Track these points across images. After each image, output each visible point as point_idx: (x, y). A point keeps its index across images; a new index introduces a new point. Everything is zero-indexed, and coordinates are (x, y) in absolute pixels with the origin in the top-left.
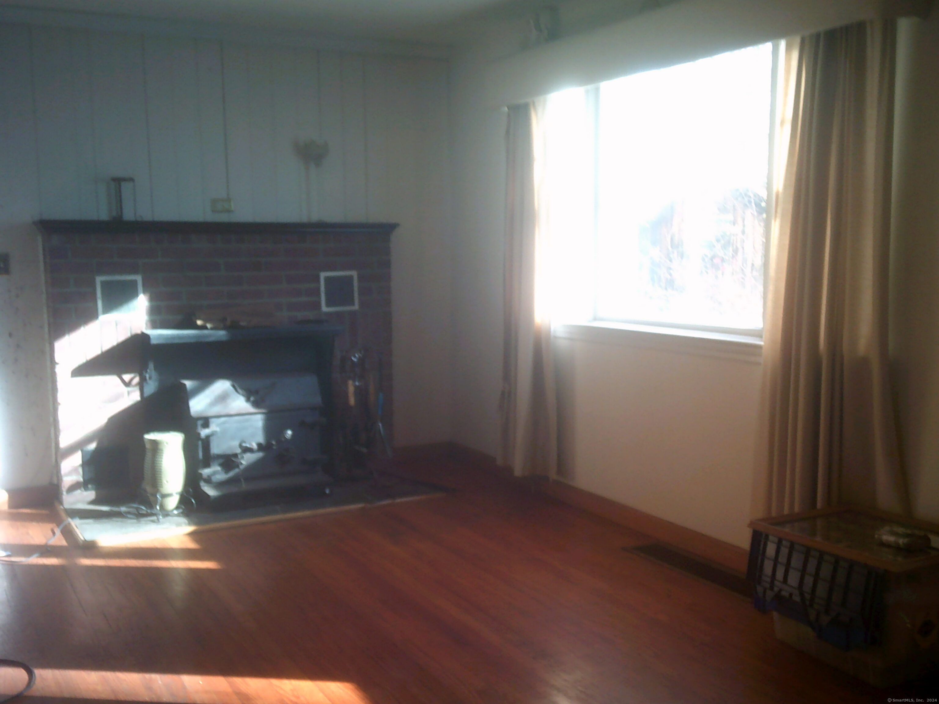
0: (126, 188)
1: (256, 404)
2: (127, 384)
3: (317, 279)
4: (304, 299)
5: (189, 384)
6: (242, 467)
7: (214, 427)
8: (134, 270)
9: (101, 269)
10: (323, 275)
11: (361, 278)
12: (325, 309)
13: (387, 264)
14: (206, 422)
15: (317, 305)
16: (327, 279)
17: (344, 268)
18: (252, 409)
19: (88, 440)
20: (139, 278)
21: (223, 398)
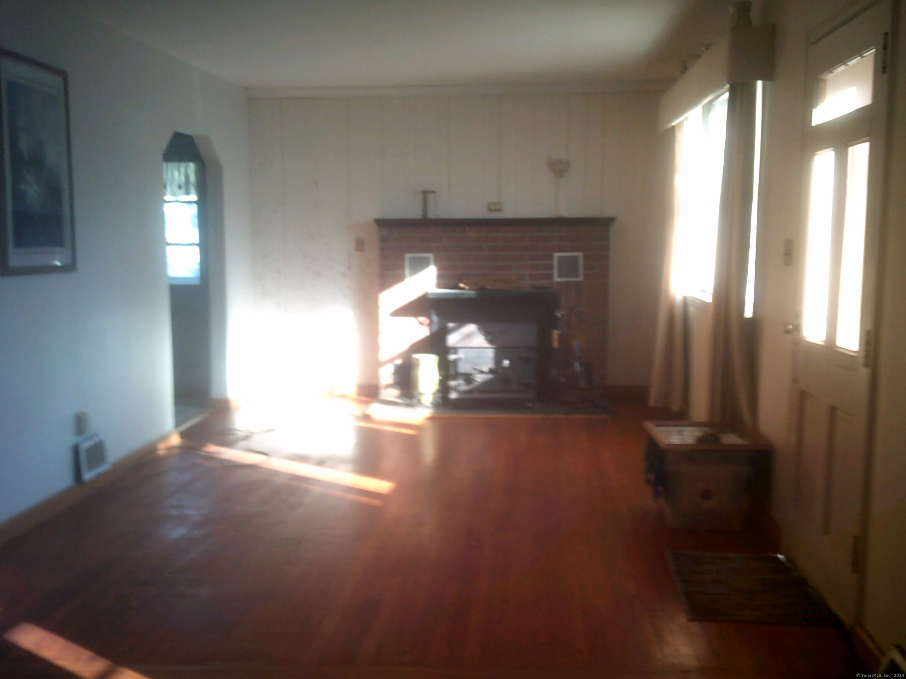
0: (430, 197)
1: (490, 341)
2: (421, 323)
3: (551, 258)
4: (542, 272)
5: (451, 325)
6: (476, 384)
7: (461, 355)
8: (428, 250)
9: (410, 250)
10: (557, 255)
11: (585, 258)
12: (557, 279)
13: (606, 248)
14: (455, 350)
15: (550, 277)
16: (559, 258)
17: (573, 250)
18: (487, 345)
19: (395, 358)
20: (430, 256)
21: (468, 336)
